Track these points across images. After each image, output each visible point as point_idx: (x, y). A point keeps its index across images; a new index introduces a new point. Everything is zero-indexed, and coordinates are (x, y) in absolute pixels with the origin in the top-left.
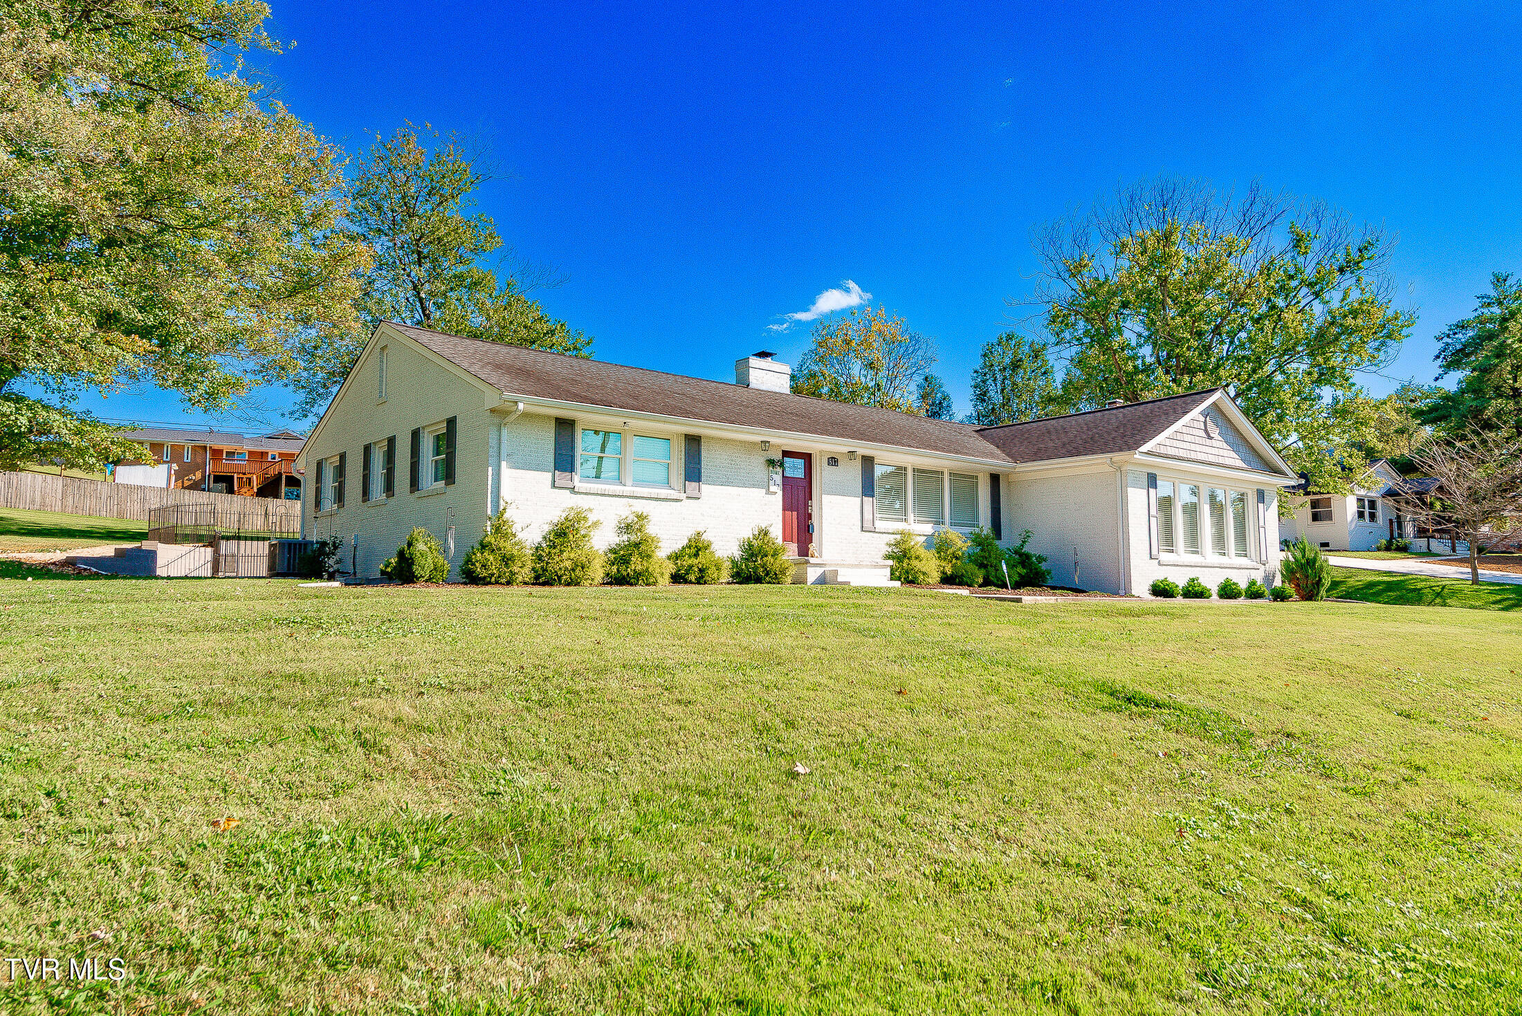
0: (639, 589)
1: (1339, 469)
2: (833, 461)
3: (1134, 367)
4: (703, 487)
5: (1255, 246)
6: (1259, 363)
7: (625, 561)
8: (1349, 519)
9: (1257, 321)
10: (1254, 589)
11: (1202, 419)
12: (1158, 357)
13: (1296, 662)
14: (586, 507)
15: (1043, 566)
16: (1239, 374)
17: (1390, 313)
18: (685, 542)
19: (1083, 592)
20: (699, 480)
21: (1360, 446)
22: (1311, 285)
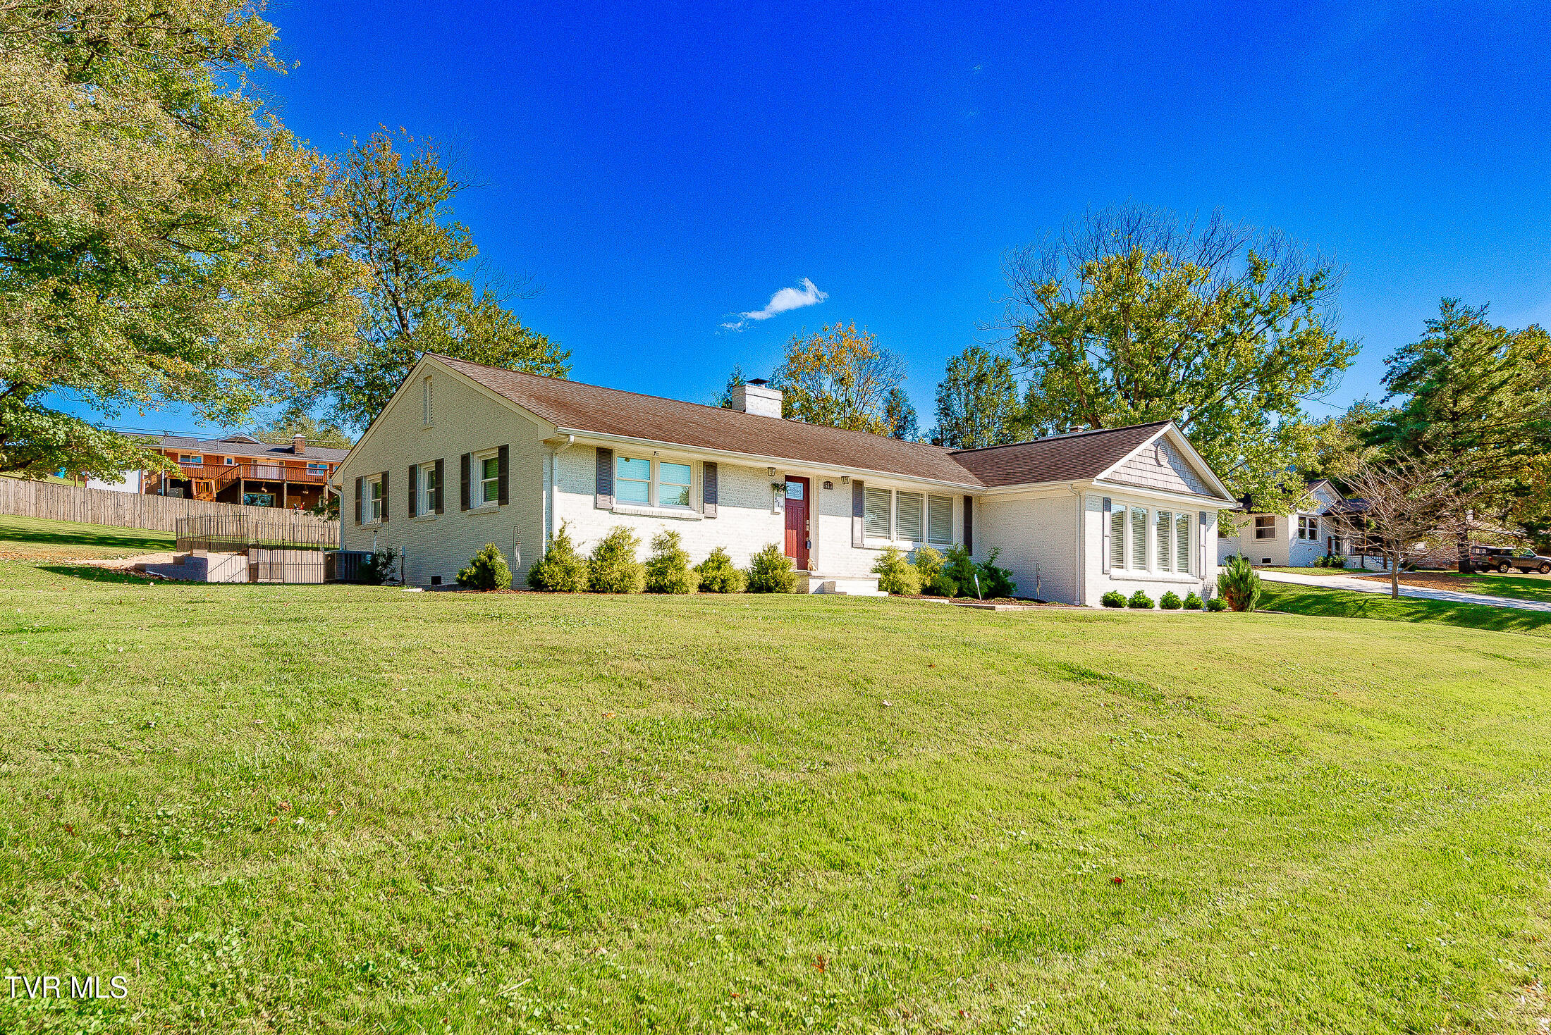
0: (675, 597)
1: (1280, 491)
2: (828, 485)
3: (1095, 389)
4: (719, 508)
5: (1213, 276)
6: (1211, 390)
7: (661, 573)
8: (1290, 537)
9: (1212, 347)
10: (1192, 601)
11: (1154, 449)
12: (1118, 381)
13: (1207, 655)
14: (628, 527)
15: (1009, 580)
16: (1194, 398)
17: (1336, 343)
18: (707, 557)
19: (1044, 602)
20: (715, 503)
21: (1301, 471)
22: (1264, 313)
